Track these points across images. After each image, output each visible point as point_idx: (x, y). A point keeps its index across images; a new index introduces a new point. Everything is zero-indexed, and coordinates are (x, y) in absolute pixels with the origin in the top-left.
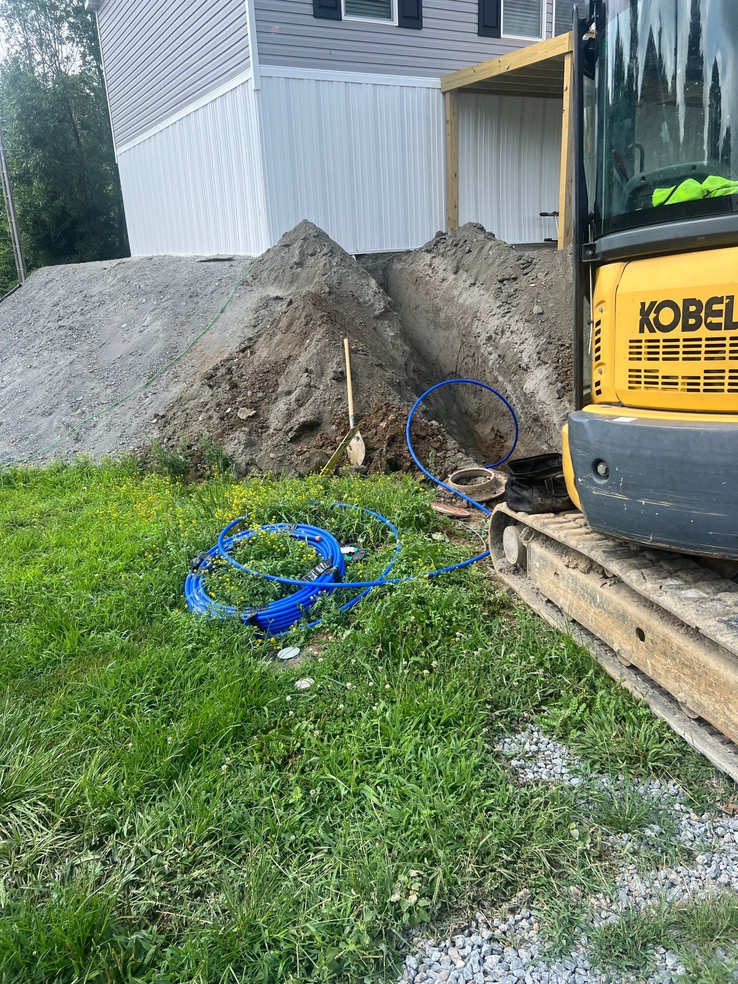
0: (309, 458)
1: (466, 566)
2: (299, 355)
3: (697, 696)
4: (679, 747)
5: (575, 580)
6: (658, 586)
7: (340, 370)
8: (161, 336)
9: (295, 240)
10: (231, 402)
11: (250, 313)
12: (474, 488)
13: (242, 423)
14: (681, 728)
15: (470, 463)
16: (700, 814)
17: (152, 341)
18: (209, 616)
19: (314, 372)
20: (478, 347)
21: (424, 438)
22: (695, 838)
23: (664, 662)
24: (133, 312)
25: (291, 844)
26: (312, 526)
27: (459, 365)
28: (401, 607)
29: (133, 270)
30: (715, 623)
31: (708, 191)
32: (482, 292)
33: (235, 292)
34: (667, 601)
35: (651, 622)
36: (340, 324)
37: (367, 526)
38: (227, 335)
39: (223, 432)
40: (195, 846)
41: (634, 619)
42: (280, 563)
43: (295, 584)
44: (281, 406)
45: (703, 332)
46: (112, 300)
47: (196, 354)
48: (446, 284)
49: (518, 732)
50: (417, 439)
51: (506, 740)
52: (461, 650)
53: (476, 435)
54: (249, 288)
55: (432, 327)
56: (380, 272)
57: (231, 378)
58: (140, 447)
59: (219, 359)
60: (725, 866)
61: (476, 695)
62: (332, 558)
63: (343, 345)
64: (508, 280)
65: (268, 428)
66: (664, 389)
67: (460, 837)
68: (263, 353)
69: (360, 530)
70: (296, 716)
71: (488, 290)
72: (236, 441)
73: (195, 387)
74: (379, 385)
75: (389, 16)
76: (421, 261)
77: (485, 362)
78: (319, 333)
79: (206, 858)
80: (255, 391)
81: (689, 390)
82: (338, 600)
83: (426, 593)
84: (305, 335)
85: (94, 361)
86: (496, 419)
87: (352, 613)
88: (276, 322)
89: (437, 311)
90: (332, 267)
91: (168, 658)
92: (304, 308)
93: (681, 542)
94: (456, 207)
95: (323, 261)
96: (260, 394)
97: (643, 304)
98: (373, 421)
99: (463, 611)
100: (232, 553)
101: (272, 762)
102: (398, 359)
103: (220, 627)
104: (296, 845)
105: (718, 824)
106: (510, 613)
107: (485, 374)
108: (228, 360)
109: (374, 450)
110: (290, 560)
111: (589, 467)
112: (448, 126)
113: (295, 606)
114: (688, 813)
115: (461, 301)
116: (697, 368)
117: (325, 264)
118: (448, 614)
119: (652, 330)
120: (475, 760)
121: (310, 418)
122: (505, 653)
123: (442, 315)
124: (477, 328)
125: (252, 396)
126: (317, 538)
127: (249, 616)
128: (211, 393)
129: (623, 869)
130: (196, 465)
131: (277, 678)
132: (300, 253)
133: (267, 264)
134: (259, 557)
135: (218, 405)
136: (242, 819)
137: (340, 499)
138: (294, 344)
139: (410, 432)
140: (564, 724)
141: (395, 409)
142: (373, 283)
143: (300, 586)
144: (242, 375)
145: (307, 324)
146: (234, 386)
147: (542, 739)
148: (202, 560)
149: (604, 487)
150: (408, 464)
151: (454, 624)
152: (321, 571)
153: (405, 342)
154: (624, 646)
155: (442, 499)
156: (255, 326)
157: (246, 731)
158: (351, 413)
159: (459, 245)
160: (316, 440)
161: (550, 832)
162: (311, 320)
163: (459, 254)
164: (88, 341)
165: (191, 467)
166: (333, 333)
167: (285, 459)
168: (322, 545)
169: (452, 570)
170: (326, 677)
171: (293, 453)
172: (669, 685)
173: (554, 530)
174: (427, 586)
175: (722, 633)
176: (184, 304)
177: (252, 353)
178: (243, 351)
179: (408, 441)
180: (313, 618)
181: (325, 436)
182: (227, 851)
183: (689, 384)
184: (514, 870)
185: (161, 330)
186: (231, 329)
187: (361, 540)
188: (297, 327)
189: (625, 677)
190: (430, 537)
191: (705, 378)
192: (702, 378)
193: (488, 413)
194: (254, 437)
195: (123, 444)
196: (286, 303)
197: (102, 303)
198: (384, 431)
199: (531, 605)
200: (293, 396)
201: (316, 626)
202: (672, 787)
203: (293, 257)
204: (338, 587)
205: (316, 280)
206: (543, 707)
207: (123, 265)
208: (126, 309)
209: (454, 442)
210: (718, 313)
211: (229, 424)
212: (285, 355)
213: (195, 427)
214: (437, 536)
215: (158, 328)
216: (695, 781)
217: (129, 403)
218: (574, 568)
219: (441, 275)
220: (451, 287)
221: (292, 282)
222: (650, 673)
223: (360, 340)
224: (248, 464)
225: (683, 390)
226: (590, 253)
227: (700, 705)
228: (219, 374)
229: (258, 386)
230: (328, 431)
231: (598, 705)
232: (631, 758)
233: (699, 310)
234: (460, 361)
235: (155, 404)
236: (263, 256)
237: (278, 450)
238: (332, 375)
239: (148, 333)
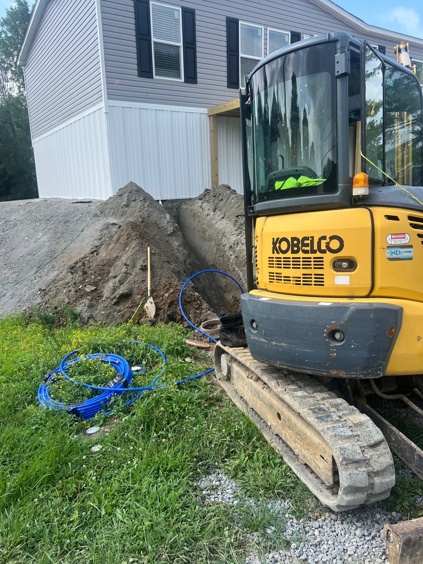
0: (123, 314)
1: (200, 377)
2: (122, 256)
3: (303, 451)
4: (294, 481)
5: (252, 385)
6: (284, 389)
7: (144, 264)
8: (47, 244)
9: (125, 192)
10: (83, 282)
11: (98, 232)
12: (214, 331)
13: (88, 294)
14: (296, 469)
15: (214, 317)
16: (299, 519)
17: (41, 247)
18: (48, 409)
19: (130, 266)
20: (225, 252)
21: (189, 302)
22: (293, 534)
23: (289, 432)
24: (32, 230)
25: (68, 545)
26: (116, 355)
27: (216, 261)
28: (158, 402)
29: (34, 207)
30: (307, 410)
31: (300, 183)
32: (227, 222)
33: (90, 220)
34: (287, 397)
35: (283, 409)
36: (146, 239)
37: (148, 354)
38: (84, 244)
39: (76, 299)
40: (12, 547)
41: (276, 408)
42: (93, 377)
43: (101, 389)
44: (110, 284)
45: (301, 254)
46: (21, 223)
47: (66, 255)
48: (209, 217)
49: (210, 474)
50: (185, 303)
51: (204, 479)
52: (188, 426)
53: (225, 299)
54: (98, 218)
55: (202, 240)
56: (175, 210)
57: (84, 269)
58: (29, 308)
59: (79, 258)
60: (306, 550)
61: (191, 452)
62: (124, 373)
63: (147, 251)
64: (241, 216)
65: (102, 296)
66: (285, 283)
67: (163, 538)
68: (103, 254)
69: (144, 356)
70: (88, 468)
71: (230, 221)
72: (83, 304)
73: (63, 273)
74: (167, 273)
75: (179, 77)
76: (197, 204)
77: (229, 259)
78: (134, 244)
79: (17, 555)
80: (96, 276)
81: (296, 284)
82: (124, 398)
83: (172, 394)
84: (126, 245)
85: (7, 258)
86: (235, 291)
87: (132, 406)
88: (111, 237)
89: (204, 231)
90: (144, 207)
91: (18, 435)
92: (126, 230)
93: (293, 365)
94: (217, 175)
95: (140, 204)
96: (99, 278)
97: (273, 239)
98: (161, 293)
99: (193, 404)
100: (67, 371)
101: (67, 496)
102: (180, 258)
103: (53, 415)
104: (70, 546)
105: (307, 525)
106: (221, 404)
107: (229, 266)
108: (83, 258)
109: (161, 309)
110: (100, 375)
111: (249, 324)
112: (212, 133)
113: (99, 402)
114: (293, 519)
115: (217, 226)
116: (299, 273)
117: (141, 206)
118: (184, 405)
119: (278, 253)
120: (181, 491)
121: (126, 291)
122: (212, 428)
123: (207, 234)
124: (224, 241)
125: (94, 278)
126: (117, 362)
127: (72, 408)
128: (72, 277)
129: (252, 553)
130: (59, 318)
131: (81, 445)
132: (127, 200)
133: (109, 205)
134: (80, 374)
135: (75, 284)
136: (42, 531)
137: (135, 338)
138: (120, 249)
139: (181, 299)
140: (236, 469)
141: (174, 286)
142: (168, 216)
143: (103, 390)
144: (90, 267)
145: (128, 239)
146: (85, 273)
147: (224, 478)
148: (50, 375)
149: (256, 334)
150: (180, 317)
151: (187, 412)
152: (116, 381)
153: (184, 248)
154: (273, 423)
155: (196, 337)
156: (100, 239)
157: (56, 478)
158: (149, 288)
159: (217, 197)
160: (128, 304)
161: (214, 533)
162: (130, 236)
163: (216, 201)
164: (5, 247)
165: (56, 320)
166: (142, 244)
167: (110, 314)
168: (120, 366)
169: (191, 380)
170: (109, 444)
171: (115, 311)
172: (292, 445)
173: (240, 357)
174: (173, 389)
175: (310, 416)
176: (61, 226)
177: (97, 254)
178: (92, 253)
179: (180, 304)
180: (109, 409)
181: (134, 301)
182: (31, 550)
183: (296, 281)
184: (190, 556)
185: (47, 241)
186: (87, 240)
187: (144, 363)
188: (123, 240)
189: (273, 440)
190: (184, 360)
191: (303, 278)
192: (302, 278)
193: (231, 288)
194: (94, 302)
195: (20, 306)
196: (118, 226)
197: (15, 225)
198: (167, 299)
199: (232, 399)
200: (118, 279)
201: (111, 414)
202: (287, 503)
203: (123, 201)
204: (125, 391)
205: (136, 214)
206: (226, 459)
207: (29, 204)
208: (28, 229)
209: (206, 304)
210: (307, 245)
211: (80, 295)
212: (115, 256)
213: (61, 297)
214: (188, 360)
215: (45, 240)
216: (299, 501)
217: (25, 283)
218: (251, 378)
219: (207, 212)
220: (212, 219)
221: (122, 215)
222: (284, 438)
223: (158, 248)
224: (89, 318)
225: (293, 284)
226: (252, 211)
227: (305, 456)
228: (78, 266)
229: (98, 273)
230: (136, 299)
231: (255, 457)
232: (267, 488)
233: (298, 243)
234: (216, 259)
235: (40, 283)
236: (107, 201)
237: (107, 310)
238: (139, 267)
239: (39, 243)
